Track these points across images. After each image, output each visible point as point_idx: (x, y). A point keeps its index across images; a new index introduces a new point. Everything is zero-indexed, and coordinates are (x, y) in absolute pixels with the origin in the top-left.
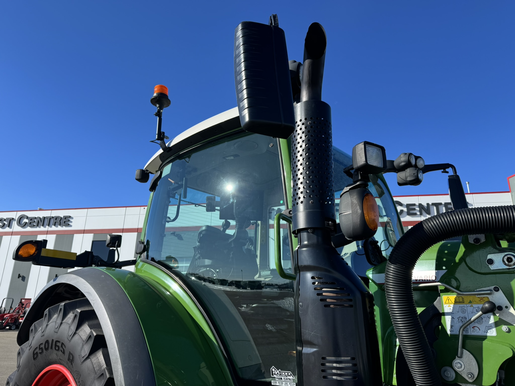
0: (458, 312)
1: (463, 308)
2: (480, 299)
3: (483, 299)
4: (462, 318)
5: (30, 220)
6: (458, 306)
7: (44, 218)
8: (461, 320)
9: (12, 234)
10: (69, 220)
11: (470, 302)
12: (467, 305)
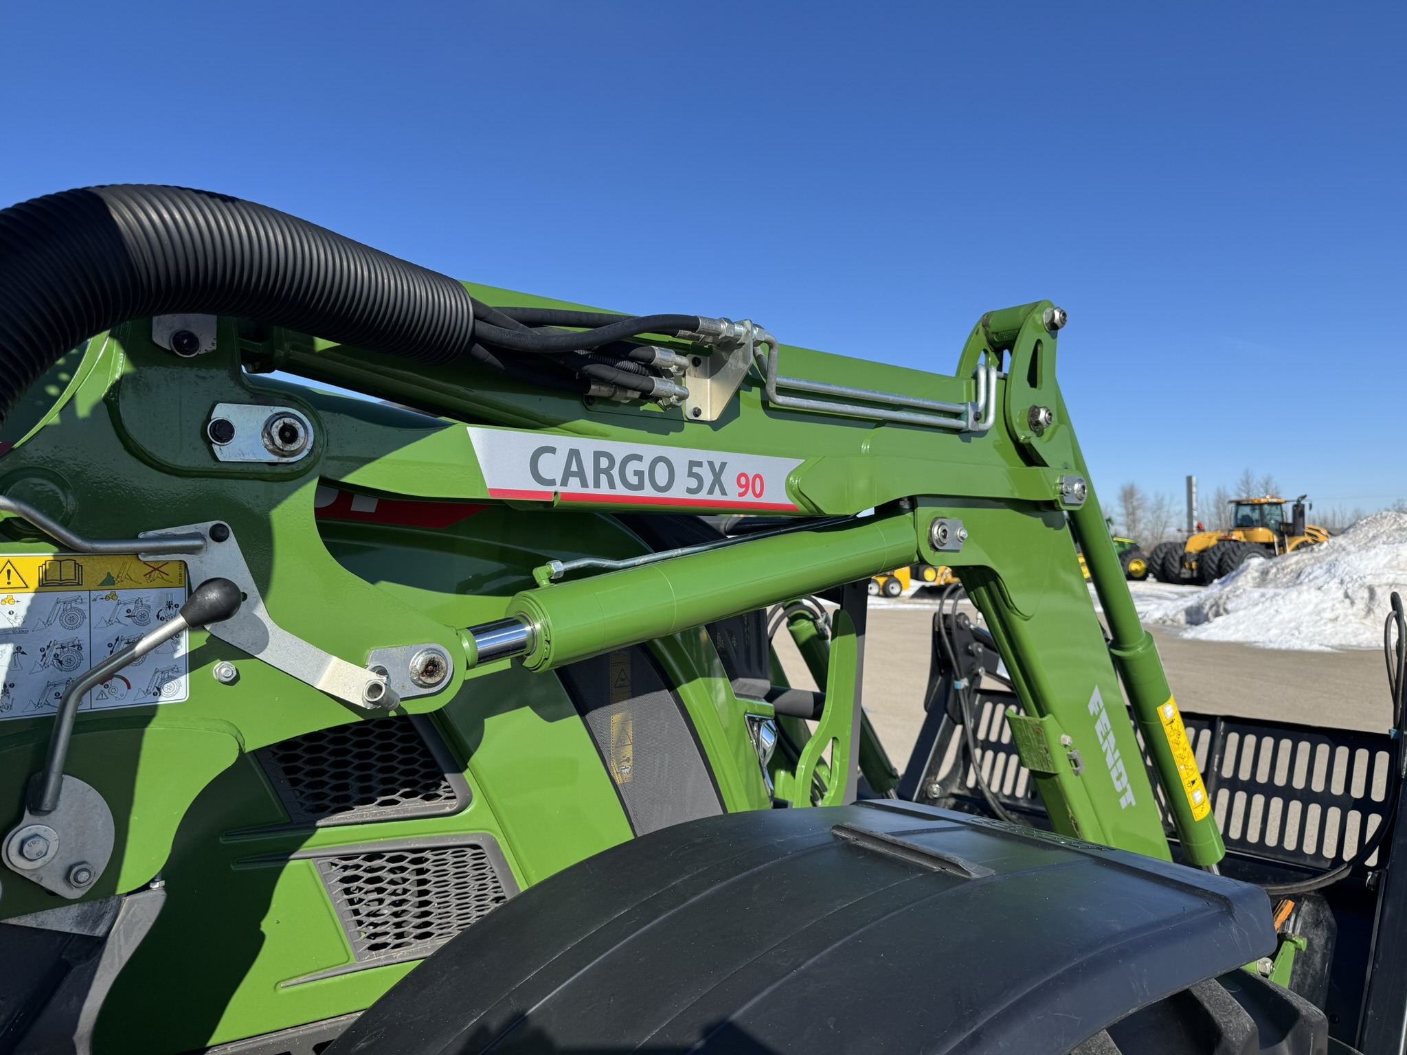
0: (48, 623)
1: (73, 605)
2: (151, 569)
3: (162, 569)
4: (63, 648)
6: (52, 597)
8: (56, 656)
11: (109, 581)
12: (94, 594)
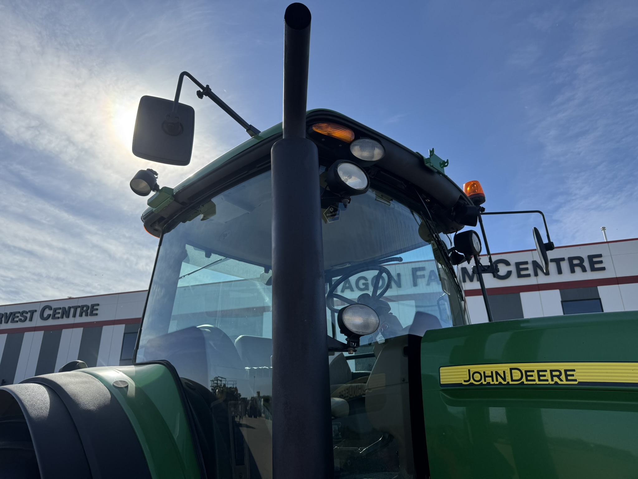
5: (54, 311)
7: (70, 308)
9: (35, 329)
10: (96, 309)
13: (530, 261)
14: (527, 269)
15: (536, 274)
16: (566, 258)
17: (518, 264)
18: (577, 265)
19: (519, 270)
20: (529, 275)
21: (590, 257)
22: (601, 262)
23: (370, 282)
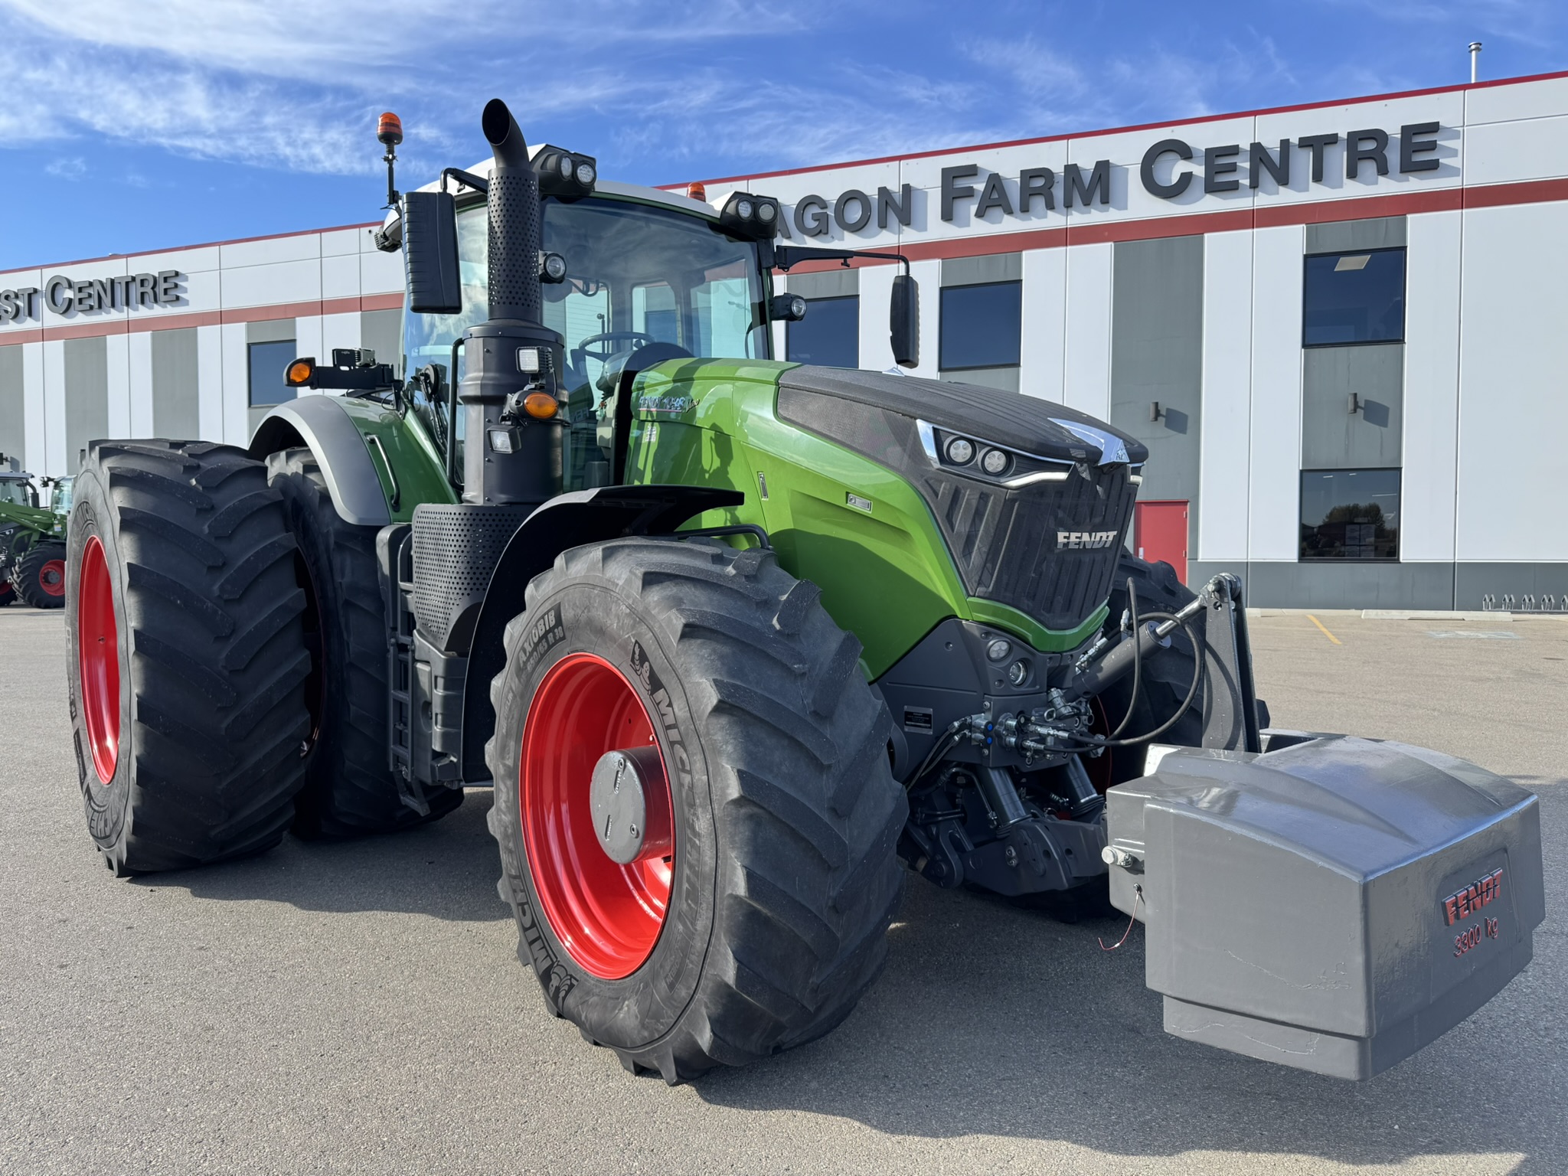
5: (77, 290)
7: (112, 281)
9: (43, 335)
10: (176, 286)
13: (1245, 145)
14: (1233, 168)
15: (1254, 185)
16: (1343, 135)
17: (1213, 154)
18: (1368, 156)
19: (1212, 170)
20: (1234, 186)
21: (1408, 131)
22: (1432, 146)
23: (831, 213)
